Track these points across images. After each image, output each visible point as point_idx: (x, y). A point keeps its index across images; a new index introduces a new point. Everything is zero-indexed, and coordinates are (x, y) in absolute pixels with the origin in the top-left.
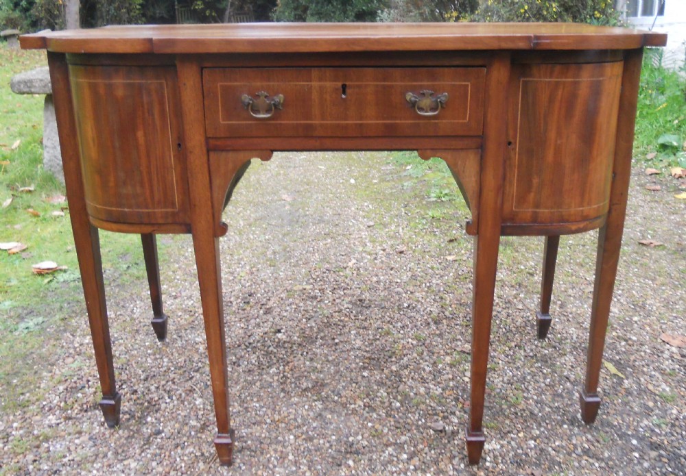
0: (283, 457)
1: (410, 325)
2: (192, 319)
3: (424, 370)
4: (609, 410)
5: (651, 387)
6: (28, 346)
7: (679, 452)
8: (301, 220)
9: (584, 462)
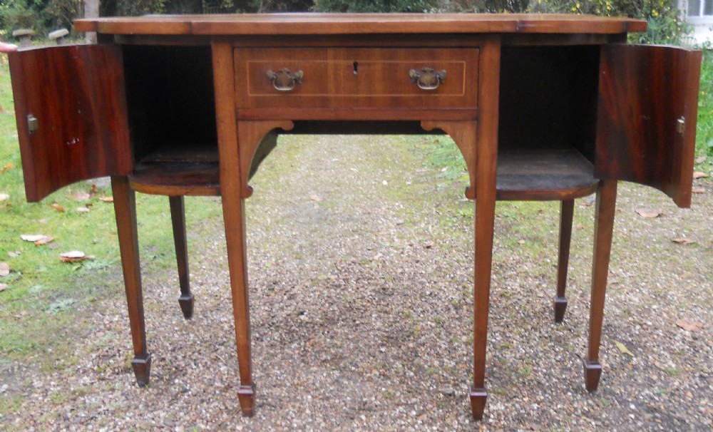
0: (301, 411)
1: (430, 311)
2: (218, 302)
3: (440, 347)
4: (614, 382)
5: (657, 364)
6: (60, 323)
7: (673, 415)
8: (330, 218)
9: (581, 421)
